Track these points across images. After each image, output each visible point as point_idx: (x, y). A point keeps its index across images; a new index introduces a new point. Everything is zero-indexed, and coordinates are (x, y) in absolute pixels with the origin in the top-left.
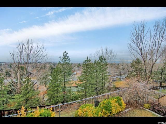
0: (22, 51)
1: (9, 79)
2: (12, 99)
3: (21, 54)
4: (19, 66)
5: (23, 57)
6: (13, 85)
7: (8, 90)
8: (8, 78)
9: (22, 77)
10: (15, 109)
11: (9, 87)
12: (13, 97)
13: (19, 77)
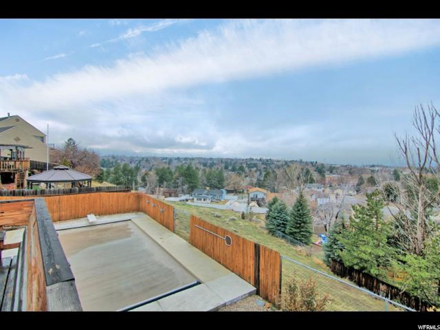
0: (431, 134)
1: (394, 209)
2: (400, 263)
3: (428, 144)
4: (421, 176)
5: (434, 150)
6: (403, 227)
7: (389, 234)
8: (390, 203)
9: (428, 210)
10: (405, 292)
11: (393, 227)
12: (401, 258)
13: (420, 209)
